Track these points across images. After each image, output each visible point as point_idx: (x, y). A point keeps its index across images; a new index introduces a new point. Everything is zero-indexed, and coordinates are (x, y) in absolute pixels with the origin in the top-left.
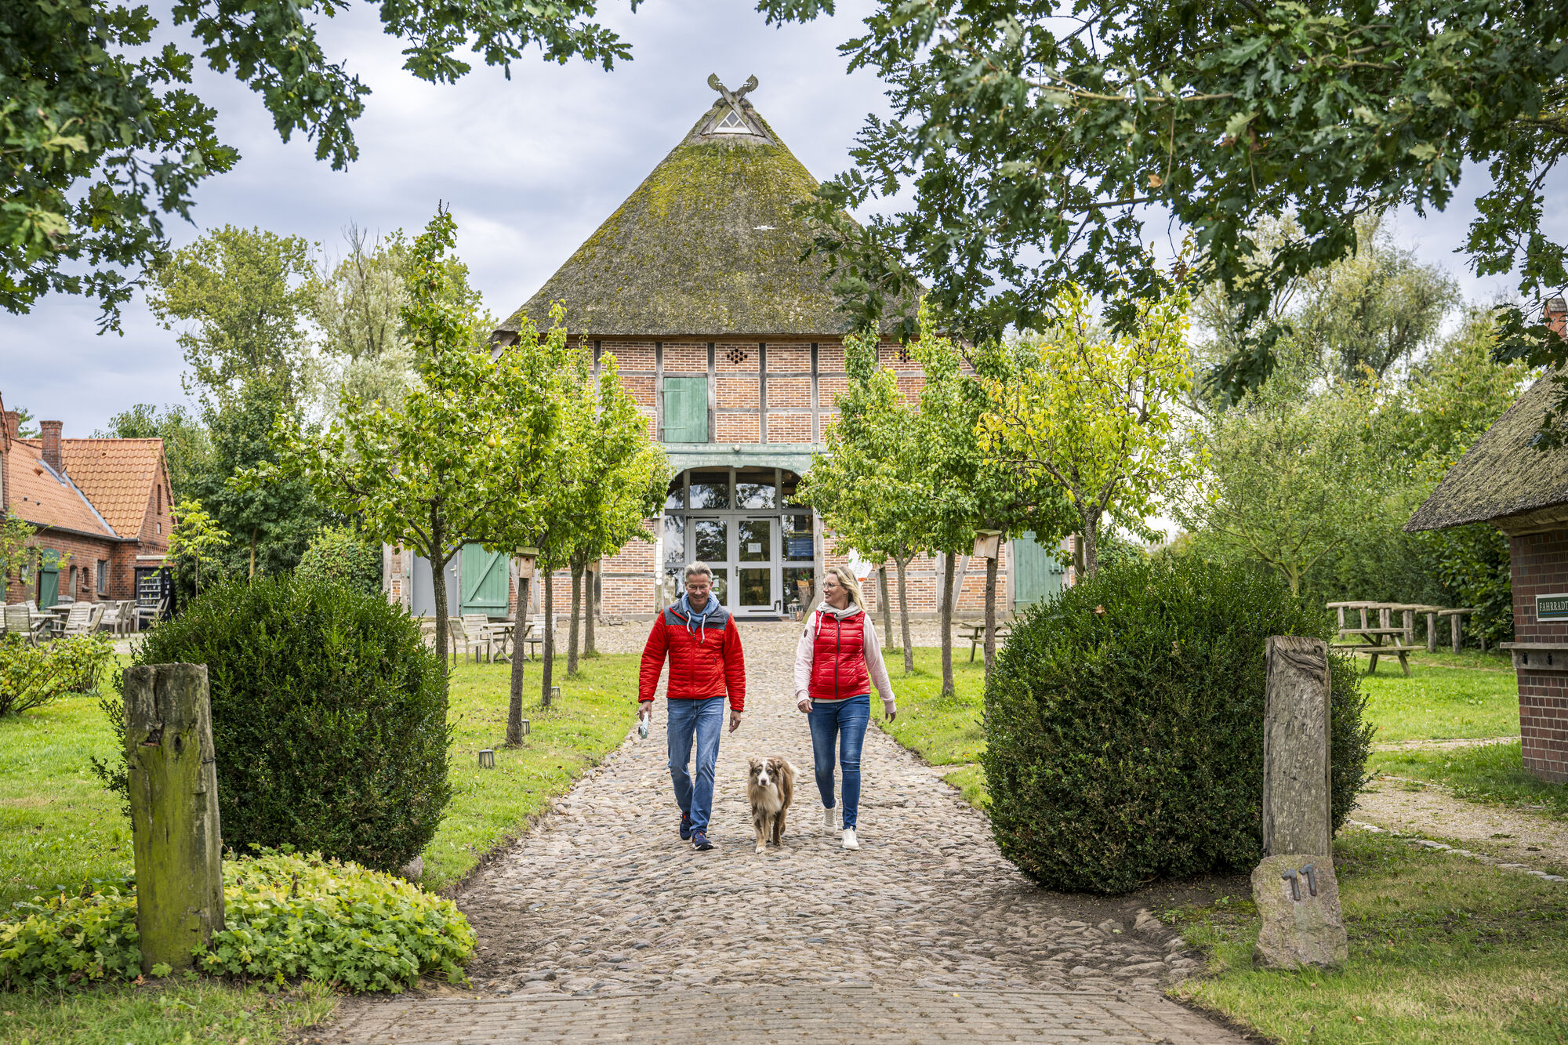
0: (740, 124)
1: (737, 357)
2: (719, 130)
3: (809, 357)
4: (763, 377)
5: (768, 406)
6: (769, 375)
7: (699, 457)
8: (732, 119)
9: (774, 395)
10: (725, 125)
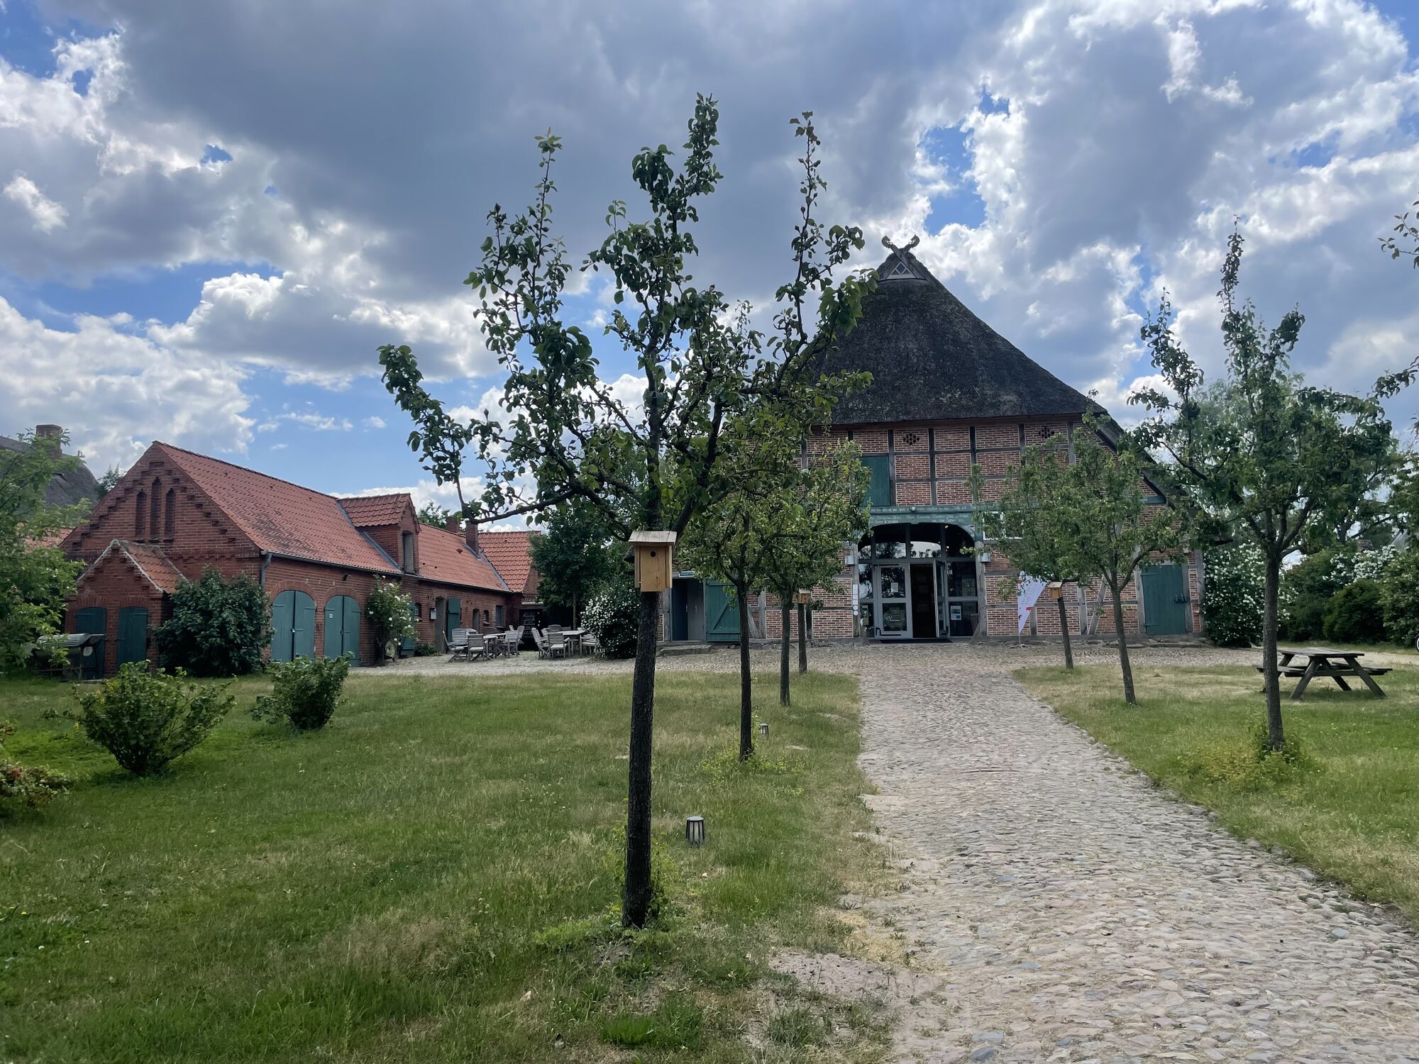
0: (907, 272)
1: (911, 440)
2: (891, 277)
3: (969, 437)
4: (932, 454)
5: (937, 476)
6: (938, 453)
7: (883, 518)
8: (901, 268)
9: (942, 467)
10: (895, 273)
